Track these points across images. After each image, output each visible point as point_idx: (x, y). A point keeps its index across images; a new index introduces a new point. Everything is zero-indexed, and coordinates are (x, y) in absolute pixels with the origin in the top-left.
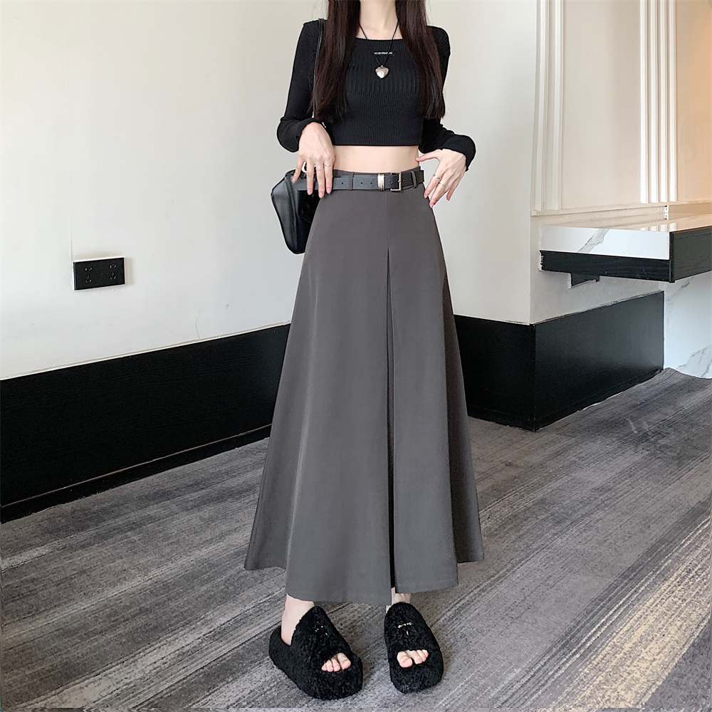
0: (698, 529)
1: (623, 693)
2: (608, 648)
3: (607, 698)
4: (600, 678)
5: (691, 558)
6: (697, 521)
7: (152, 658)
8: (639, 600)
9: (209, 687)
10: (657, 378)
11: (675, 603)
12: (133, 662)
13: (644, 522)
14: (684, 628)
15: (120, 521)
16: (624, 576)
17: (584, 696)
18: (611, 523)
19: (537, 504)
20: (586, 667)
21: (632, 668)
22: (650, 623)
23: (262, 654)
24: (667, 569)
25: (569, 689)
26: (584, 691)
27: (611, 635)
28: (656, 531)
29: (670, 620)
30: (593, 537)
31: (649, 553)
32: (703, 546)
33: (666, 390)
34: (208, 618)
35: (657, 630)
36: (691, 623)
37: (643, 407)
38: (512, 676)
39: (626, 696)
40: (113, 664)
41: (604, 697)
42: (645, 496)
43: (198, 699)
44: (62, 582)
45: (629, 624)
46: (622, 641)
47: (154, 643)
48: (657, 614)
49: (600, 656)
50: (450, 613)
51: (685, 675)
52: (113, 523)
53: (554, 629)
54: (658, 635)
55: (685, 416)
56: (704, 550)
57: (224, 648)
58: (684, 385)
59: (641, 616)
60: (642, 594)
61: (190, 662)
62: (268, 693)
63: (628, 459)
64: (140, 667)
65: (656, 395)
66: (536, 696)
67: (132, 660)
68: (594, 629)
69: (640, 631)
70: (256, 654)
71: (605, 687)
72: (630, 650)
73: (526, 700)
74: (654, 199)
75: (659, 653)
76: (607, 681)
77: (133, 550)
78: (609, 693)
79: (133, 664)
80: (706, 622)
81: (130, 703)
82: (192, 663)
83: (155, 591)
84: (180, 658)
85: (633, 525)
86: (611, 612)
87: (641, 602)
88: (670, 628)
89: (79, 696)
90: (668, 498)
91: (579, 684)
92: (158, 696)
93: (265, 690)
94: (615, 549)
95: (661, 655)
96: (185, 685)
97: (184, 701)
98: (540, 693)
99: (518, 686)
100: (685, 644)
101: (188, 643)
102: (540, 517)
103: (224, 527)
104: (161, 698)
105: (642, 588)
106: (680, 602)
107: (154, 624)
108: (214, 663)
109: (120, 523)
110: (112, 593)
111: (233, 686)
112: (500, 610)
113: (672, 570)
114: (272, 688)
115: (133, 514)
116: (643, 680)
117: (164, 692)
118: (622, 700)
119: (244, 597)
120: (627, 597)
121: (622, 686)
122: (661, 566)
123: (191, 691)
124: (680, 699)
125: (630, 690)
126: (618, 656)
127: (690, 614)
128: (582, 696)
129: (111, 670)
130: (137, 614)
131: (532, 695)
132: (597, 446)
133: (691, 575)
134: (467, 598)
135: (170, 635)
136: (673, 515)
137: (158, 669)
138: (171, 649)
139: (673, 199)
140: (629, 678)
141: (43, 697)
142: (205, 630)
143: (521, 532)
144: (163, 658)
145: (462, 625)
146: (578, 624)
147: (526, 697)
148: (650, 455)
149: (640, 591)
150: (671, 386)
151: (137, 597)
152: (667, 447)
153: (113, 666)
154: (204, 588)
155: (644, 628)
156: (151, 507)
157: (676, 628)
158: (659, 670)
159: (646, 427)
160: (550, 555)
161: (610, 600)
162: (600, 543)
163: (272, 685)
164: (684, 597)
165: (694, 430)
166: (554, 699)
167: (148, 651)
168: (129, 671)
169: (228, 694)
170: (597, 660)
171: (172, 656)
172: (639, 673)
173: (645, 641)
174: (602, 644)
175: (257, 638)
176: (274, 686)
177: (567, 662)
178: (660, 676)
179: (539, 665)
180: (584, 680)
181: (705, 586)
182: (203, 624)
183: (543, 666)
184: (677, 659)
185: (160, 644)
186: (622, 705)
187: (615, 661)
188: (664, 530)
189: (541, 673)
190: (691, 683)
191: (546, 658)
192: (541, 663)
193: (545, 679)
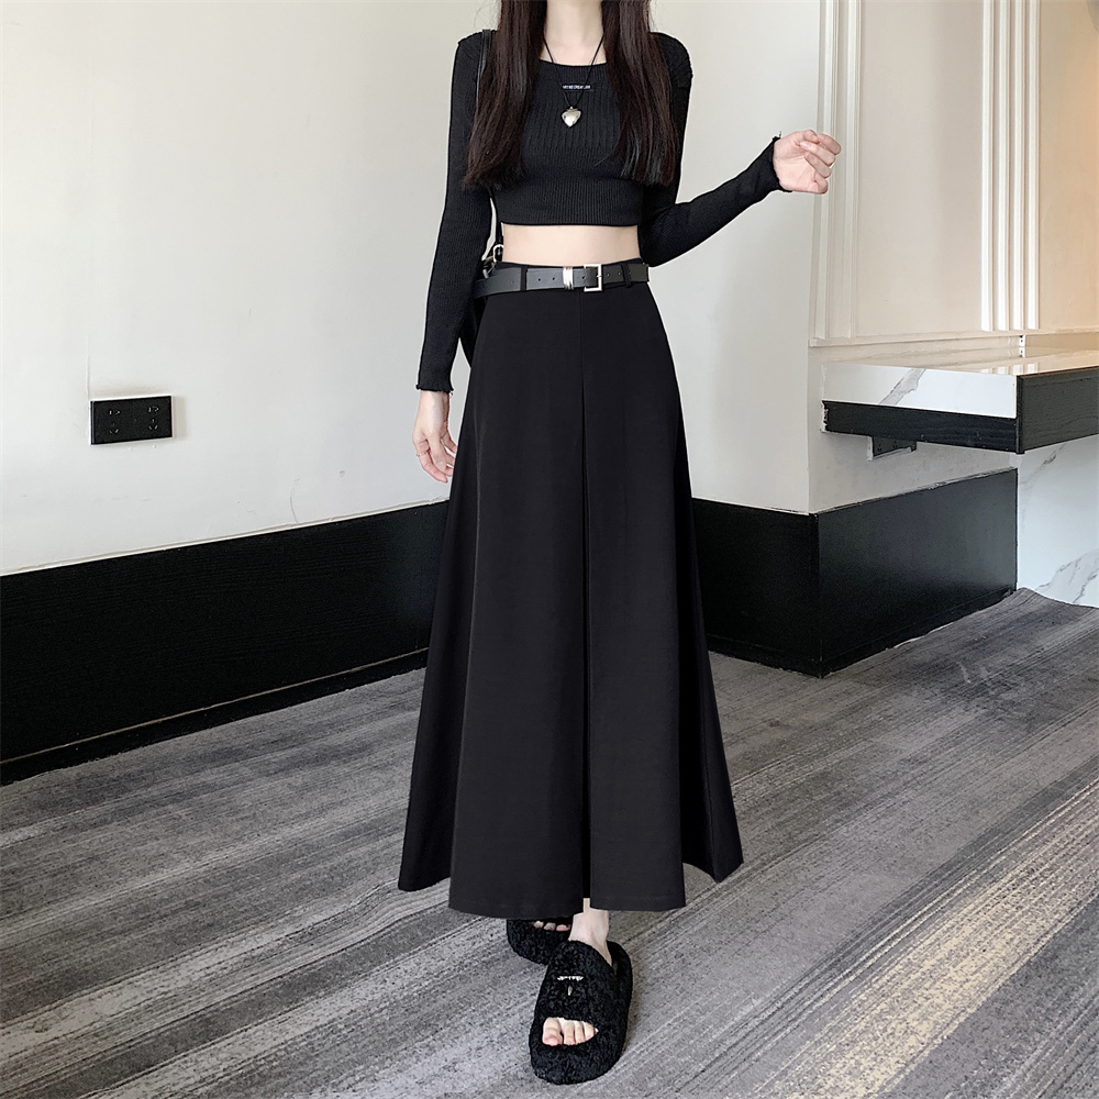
0: (1049, 818)
2: (899, 967)
3: (889, 1031)
4: (883, 1006)
5: (1035, 855)
6: (1049, 807)
7: (199, 965)
8: (952, 906)
10: (1007, 602)
11: (1006, 911)
12: (174, 967)
13: (970, 806)
14: (1016, 942)
16: (934, 875)
17: (856, 1031)
18: (924, 807)
19: (813, 779)
20: (863, 992)
21: (932, 991)
22: (966, 934)
23: (369, 964)
24: (999, 868)
25: (833, 1023)
26: (855, 1024)
27: (905, 950)
28: (987, 819)
29: (995, 932)
30: (895, 825)
31: (974, 845)
32: (1055, 841)
33: (1018, 620)
34: (297, 914)
35: (975, 943)
36: (1027, 937)
37: (981, 646)
38: (748, 1010)
39: (920, 1028)
40: (142, 970)
41: (885, 1030)
42: (976, 771)
44: (60, 871)
45: (934, 937)
46: (922, 957)
47: (208, 944)
48: (978, 924)
49: (886, 978)
50: (663, 924)
51: (1012, 1001)
52: (143, 794)
53: (820, 944)
54: (977, 950)
55: (1043, 660)
56: (1056, 845)
57: (316, 954)
58: (1046, 614)
59: (953, 926)
60: (958, 899)
61: (260, 970)
62: (376, 1015)
64: (184, 973)
65: (1004, 628)
66: (783, 1034)
67: (171, 964)
68: (882, 943)
69: (950, 945)
70: (361, 964)
71: (888, 1017)
72: (932, 968)
73: (765, 1042)
74: (1002, 325)
75: (975, 972)
76: (893, 1009)
77: (177, 828)
78: (893, 1025)
79: (174, 970)
80: (1049, 936)
83: (212, 880)
84: (247, 963)
85: (955, 809)
86: (909, 921)
87: (955, 908)
88: (994, 942)
89: (88, 1010)
90: (1009, 775)
91: (848, 1015)
92: (212, 1008)
93: (372, 1011)
94: (926, 841)
95: (978, 974)
96: (253, 997)
97: (252, 1016)
98: (788, 1030)
100: (1016, 962)
101: (259, 945)
102: (816, 798)
103: (325, 798)
104: (216, 1011)
105: (959, 891)
106: (1014, 909)
108: (299, 971)
109: (157, 793)
111: (325, 1003)
112: (739, 921)
113: (1005, 869)
116: (946, 1006)
117: (221, 1004)
118: (912, 1033)
119: (351, 891)
120: (935, 902)
121: (916, 1015)
122: (989, 864)
123: (262, 1005)
124: (1002, 1032)
125: (926, 1019)
126: (913, 977)
127: (1027, 926)
128: (853, 1030)
129: (139, 977)
130: (182, 909)
131: (775, 1035)
132: (910, 700)
133: (1034, 877)
135: (234, 934)
136: (1015, 797)
137: (212, 976)
138: (234, 952)
139: (1032, 325)
140: (926, 1004)
141: (30, 1014)
142: (289, 930)
143: (781, 819)
144: (220, 963)
145: (679, 941)
146: (857, 937)
147: (766, 1038)
148: (987, 715)
149: (956, 894)
150: (1026, 616)
151: (181, 888)
152: (1012, 703)
153: (142, 973)
154: (297, 876)
155: (955, 941)
156: (208, 772)
157: (1004, 942)
158: (972, 993)
159: (984, 674)
160: (825, 848)
161: (910, 905)
162: (904, 833)
163: (383, 1006)
164: (1021, 904)
165: (1055, 681)
166: (809, 1038)
167: (197, 953)
168: (167, 977)
169: (318, 1012)
170: (880, 982)
171: (235, 960)
172: (941, 997)
173: (955, 956)
174: (890, 962)
175: (363, 943)
176: (385, 1007)
177: (834, 986)
178: (974, 1001)
179: (792, 993)
180: (858, 1009)
181: (1053, 892)
182: (287, 921)
183: (797, 994)
184: (1001, 981)
185: (216, 946)
186: (912, 1040)
187: (908, 983)
188: (999, 817)
189: (793, 1003)
190: (1020, 1012)
191: (803, 984)
192: (796, 990)
193: (799, 1011)
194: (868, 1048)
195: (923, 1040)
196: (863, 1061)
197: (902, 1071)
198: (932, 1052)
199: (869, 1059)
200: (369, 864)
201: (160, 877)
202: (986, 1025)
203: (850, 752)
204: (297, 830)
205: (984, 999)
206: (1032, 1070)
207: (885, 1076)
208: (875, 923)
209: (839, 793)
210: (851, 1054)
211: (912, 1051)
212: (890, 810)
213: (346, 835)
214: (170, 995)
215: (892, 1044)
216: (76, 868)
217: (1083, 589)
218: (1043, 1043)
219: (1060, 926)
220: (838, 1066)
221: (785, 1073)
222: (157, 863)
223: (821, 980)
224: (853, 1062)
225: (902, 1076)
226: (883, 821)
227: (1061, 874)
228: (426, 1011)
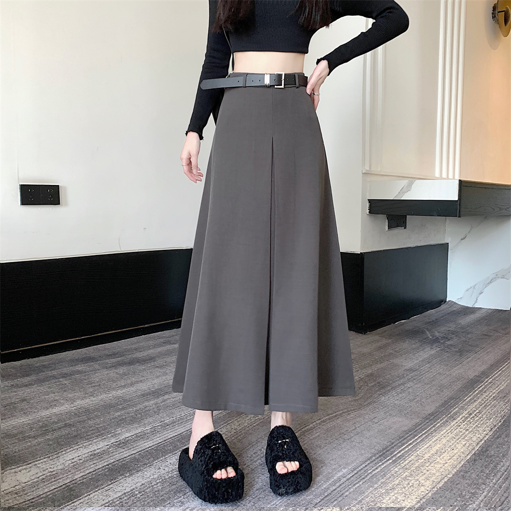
0: (475, 391)
1: (423, 482)
2: (413, 457)
3: (411, 485)
4: (406, 473)
5: (471, 407)
6: (475, 386)
7: (70, 456)
8: (436, 431)
9: (112, 478)
10: (443, 307)
11: (461, 432)
12: (57, 457)
13: (439, 388)
14: (467, 445)
15: (55, 373)
16: (426, 418)
17: (394, 484)
18: (418, 389)
20: (396, 467)
21: (430, 467)
22: (444, 442)
23: (152, 459)
24: (456, 413)
25: (383, 480)
26: (394, 481)
27: (415, 450)
28: (447, 393)
29: (457, 441)
31: (443, 405)
32: (480, 400)
33: (449, 313)
34: (117, 433)
35: (448, 446)
36: (472, 442)
37: (434, 323)
38: (340, 474)
39: (425, 484)
40: (41, 458)
41: (409, 484)
42: (439, 374)
43: (103, 487)
44: (8, 405)
45: (428, 444)
46: (424, 453)
47: (73, 446)
48: (449, 438)
49: (407, 462)
51: (469, 471)
52: (50, 373)
53: (375, 446)
54: (449, 449)
55: (462, 328)
56: (480, 402)
57: (125, 454)
58: (461, 311)
59: (437, 439)
60: (438, 428)
61: (98, 461)
62: (155, 486)
63: (427, 353)
64: (61, 461)
65: (443, 317)
66: (358, 485)
67: (56, 456)
68: (404, 447)
69: (437, 447)
70: (148, 459)
71: (410, 478)
72: (429, 458)
73: (350, 488)
75: (450, 459)
76: (412, 475)
77: (64, 389)
78: (412, 482)
79: (57, 459)
80: (483, 442)
81: (52, 486)
82: (101, 461)
83: (78, 414)
84: (92, 457)
85: (432, 390)
86: (416, 438)
88: (457, 445)
89: (13, 478)
90: (454, 374)
91: (390, 477)
92: (73, 482)
93: (153, 484)
96: (94, 476)
97: (93, 487)
98: (361, 483)
99: (345, 479)
100: (469, 454)
101: (98, 448)
103: (133, 379)
104: (76, 483)
105: (439, 424)
106: (465, 431)
107: (75, 433)
108: (116, 462)
109: (56, 373)
110: (45, 413)
111: (129, 480)
112: (336, 434)
113: (458, 414)
114: (158, 483)
115: (65, 369)
116: (437, 474)
117: (78, 479)
118: (422, 486)
119: (146, 422)
120: (428, 429)
121: (423, 478)
122: (451, 412)
123: (98, 480)
124: (466, 485)
125: (428, 480)
126: (420, 461)
127: (472, 438)
128: (393, 484)
129: (39, 462)
130: (63, 427)
131: (354, 485)
133: (472, 416)
134: (311, 425)
135: (86, 441)
136: (459, 383)
137: (75, 463)
138: (86, 451)
140: (428, 473)
142: (113, 440)
144: (79, 456)
146: (392, 444)
148: (441, 350)
149: (437, 426)
150: (452, 312)
151: (64, 417)
153: (41, 459)
154: (118, 414)
155: (438, 445)
156: (79, 365)
157: (462, 445)
158: (449, 468)
159: (437, 334)
161: (415, 431)
163: (158, 481)
164: (467, 428)
166: (371, 487)
167: (69, 450)
168: (53, 463)
169: (125, 485)
170: (404, 463)
171: (86, 455)
172: (435, 470)
173: (439, 453)
174: (409, 455)
175: (150, 448)
176: (160, 482)
177: (382, 465)
178: (451, 472)
179: (362, 467)
180: (395, 475)
181: (482, 422)
182: (112, 436)
183: (364, 467)
184: (462, 463)
185: (77, 447)
186: (422, 489)
187: (418, 464)
188: (453, 392)
189: (362, 471)
190: (474, 476)
191: (367, 463)
192: (364, 465)
193: (366, 475)
194: (401, 491)
195: (428, 489)
196: (399, 497)
197: (419, 502)
198: (432, 494)
199: (402, 496)
200: (155, 410)
201: (54, 410)
202: (458, 482)
203: (382, 365)
204: (120, 393)
205: (455, 471)
206: (483, 502)
207: (410, 504)
208: (401, 438)
209: (379, 383)
210: (393, 494)
211: (423, 493)
212: (403, 391)
213: (143, 395)
214: (54, 473)
215: (413, 490)
216: (15, 404)
217: (477, 299)
218: (487, 489)
219: (487, 437)
220: (387, 499)
221: (360, 501)
222: (53, 404)
223: (376, 462)
224: (394, 497)
225: (419, 504)
226: (400, 395)
227: (484, 414)
228: (180, 484)
